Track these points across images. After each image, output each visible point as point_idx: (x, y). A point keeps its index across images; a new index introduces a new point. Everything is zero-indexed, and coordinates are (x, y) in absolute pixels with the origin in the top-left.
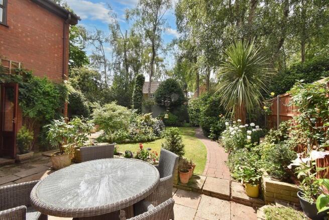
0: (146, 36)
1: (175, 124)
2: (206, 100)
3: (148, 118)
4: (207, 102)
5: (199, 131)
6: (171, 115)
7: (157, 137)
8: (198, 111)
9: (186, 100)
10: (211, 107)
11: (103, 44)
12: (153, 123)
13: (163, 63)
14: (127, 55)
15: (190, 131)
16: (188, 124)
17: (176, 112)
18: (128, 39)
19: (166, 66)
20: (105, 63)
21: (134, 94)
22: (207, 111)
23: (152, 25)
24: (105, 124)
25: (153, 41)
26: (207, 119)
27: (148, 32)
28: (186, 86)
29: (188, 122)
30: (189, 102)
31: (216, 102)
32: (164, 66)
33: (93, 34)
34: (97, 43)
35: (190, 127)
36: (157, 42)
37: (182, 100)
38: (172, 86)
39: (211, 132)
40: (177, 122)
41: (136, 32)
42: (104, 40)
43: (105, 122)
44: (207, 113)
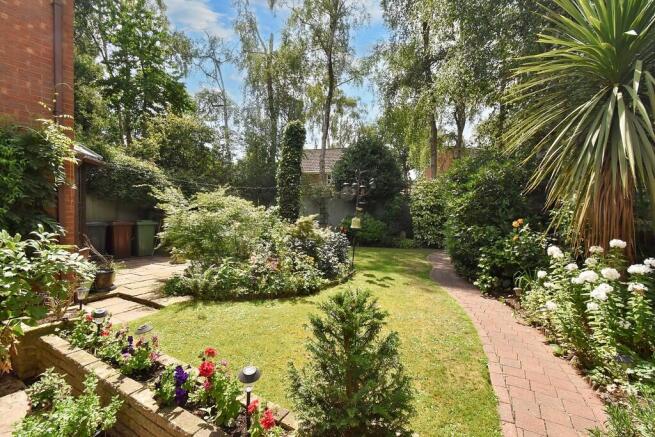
0: (315, 43)
1: (379, 241)
2: (465, 180)
3: (307, 227)
4: (470, 185)
5: (440, 260)
6: (370, 220)
7: (327, 281)
8: (437, 209)
9: (407, 185)
10: (480, 197)
11: (221, 67)
12: (320, 241)
13: (356, 110)
14: (274, 87)
15: (417, 260)
16: (410, 242)
17: (381, 212)
18: (276, 53)
19: (361, 115)
20: (225, 107)
21: (279, 170)
22: (467, 210)
23: (326, 18)
24: (193, 243)
25: (328, 51)
26: (470, 233)
27: (318, 32)
28: (404, 158)
29: (410, 236)
30: (413, 191)
31: (495, 182)
32: (358, 117)
33: (201, 46)
34: (209, 65)
35: (416, 247)
36: (340, 55)
37: (398, 185)
38: (373, 153)
39: (481, 269)
40: (384, 236)
41: (293, 38)
42: (223, 58)
43: (193, 239)
44: (468, 216)
